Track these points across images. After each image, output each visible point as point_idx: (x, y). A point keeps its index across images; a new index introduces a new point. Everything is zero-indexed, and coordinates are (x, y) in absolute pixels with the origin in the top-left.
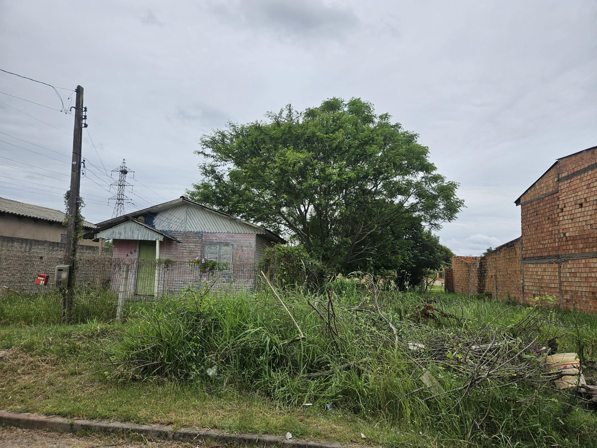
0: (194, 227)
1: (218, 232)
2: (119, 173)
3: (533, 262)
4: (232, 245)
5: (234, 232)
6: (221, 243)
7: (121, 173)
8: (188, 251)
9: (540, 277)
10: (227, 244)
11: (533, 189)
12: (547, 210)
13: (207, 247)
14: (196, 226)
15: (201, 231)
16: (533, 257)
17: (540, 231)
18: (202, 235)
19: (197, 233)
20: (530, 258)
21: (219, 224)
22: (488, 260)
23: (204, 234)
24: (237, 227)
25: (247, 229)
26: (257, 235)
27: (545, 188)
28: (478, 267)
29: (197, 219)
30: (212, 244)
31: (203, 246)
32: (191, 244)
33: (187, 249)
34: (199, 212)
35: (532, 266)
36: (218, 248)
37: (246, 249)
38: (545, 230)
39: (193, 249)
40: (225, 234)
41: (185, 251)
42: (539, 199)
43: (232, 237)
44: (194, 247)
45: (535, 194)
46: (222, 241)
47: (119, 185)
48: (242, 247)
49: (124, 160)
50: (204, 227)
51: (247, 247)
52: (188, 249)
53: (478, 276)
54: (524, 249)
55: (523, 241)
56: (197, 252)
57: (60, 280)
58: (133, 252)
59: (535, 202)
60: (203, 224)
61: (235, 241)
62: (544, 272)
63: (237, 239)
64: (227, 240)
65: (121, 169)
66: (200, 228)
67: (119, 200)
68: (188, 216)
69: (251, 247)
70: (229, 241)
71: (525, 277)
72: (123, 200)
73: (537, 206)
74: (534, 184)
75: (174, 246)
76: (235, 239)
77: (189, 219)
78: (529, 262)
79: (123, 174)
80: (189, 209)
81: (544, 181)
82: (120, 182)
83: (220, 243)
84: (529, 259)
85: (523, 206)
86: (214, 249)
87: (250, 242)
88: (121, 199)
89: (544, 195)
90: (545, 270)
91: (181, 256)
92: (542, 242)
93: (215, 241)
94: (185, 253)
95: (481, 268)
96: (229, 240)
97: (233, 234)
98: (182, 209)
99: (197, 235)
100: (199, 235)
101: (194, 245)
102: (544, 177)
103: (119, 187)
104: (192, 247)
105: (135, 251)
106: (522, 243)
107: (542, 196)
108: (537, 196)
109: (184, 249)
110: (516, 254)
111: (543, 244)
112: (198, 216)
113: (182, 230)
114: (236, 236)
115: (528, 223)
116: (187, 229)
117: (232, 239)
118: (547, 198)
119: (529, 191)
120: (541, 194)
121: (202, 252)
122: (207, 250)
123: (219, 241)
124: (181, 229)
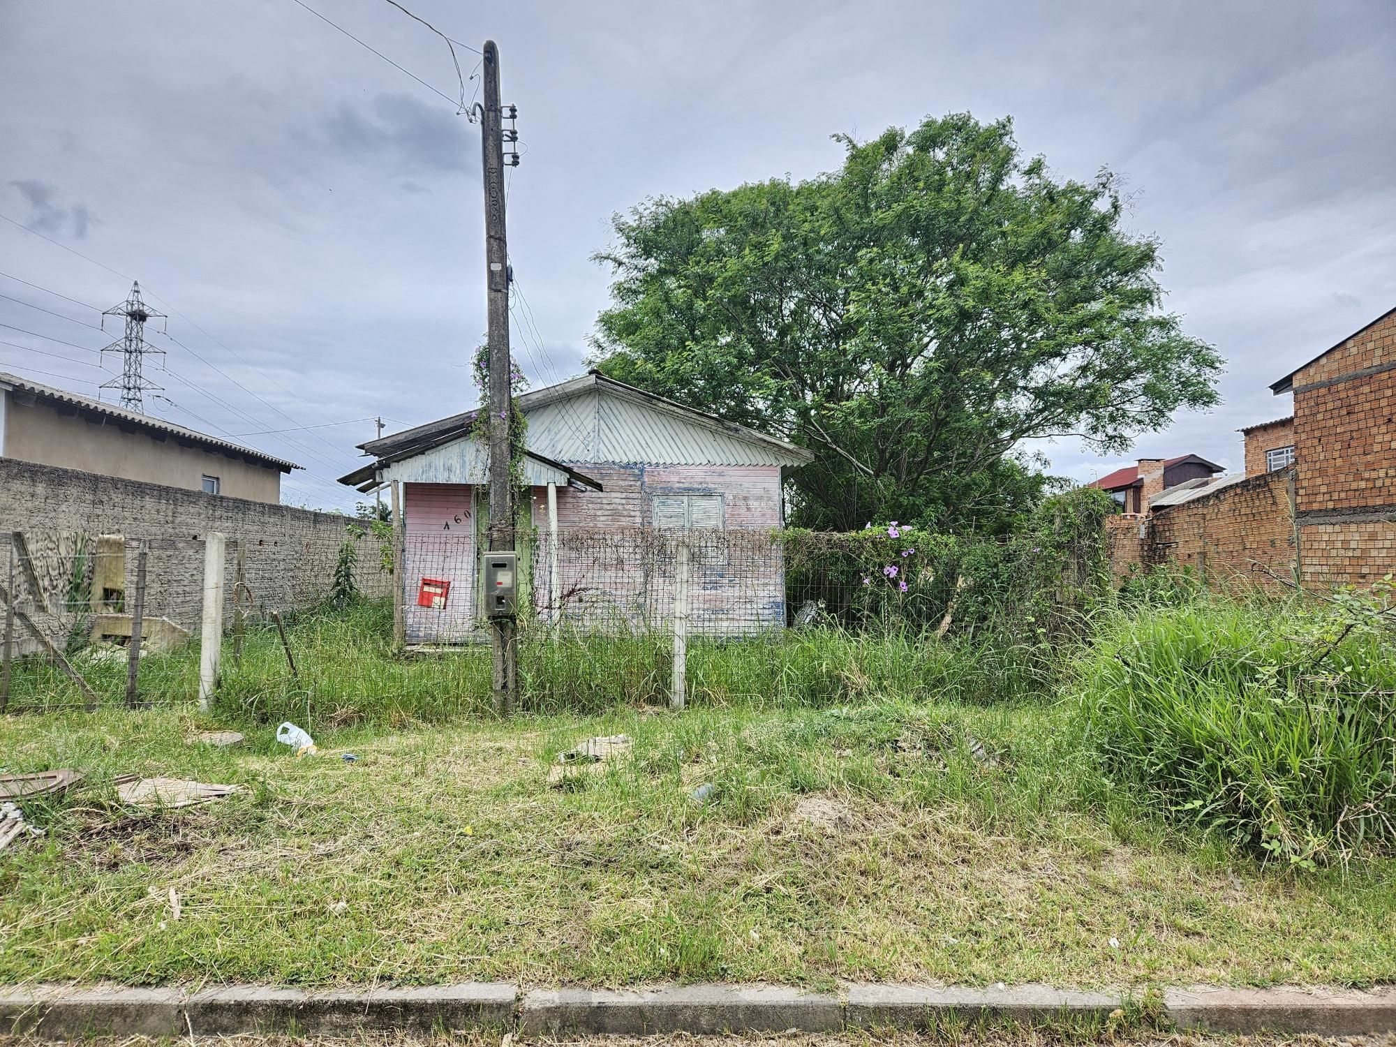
0: (621, 452)
1: (683, 462)
2: (123, 320)
3: (1333, 520)
4: (722, 495)
5: (726, 463)
6: (693, 490)
7: (129, 319)
8: (609, 512)
9: (1358, 553)
10: (708, 494)
11: (1337, 355)
12: (1384, 403)
13: (656, 502)
14: (625, 447)
15: (639, 460)
16: (1334, 509)
17: (1360, 450)
18: (642, 470)
19: (627, 466)
20: (1325, 513)
21: (685, 442)
22: (1177, 520)
23: (647, 468)
24: (731, 447)
25: (757, 454)
26: (784, 468)
27: (1379, 352)
28: (1142, 536)
29: (626, 428)
30: (668, 492)
31: (647, 499)
32: (613, 495)
33: (605, 506)
34: (631, 413)
35: (1330, 529)
36: (686, 502)
37: (756, 504)
38: (1376, 448)
39: (620, 507)
40: (700, 467)
41: (599, 513)
42: (1356, 377)
43: (721, 475)
44: (624, 501)
45: (1346, 367)
46: (696, 486)
47: (126, 351)
48: (745, 498)
49: (136, 284)
50: (648, 450)
51: (760, 498)
52: (608, 507)
53: (1142, 557)
54: (1302, 492)
55: (1300, 474)
56: (632, 513)
57: (497, 593)
58: (462, 517)
59: (1341, 386)
60: (643, 443)
61: (728, 485)
62: (1368, 542)
63: (732, 479)
64: (707, 483)
65: (129, 307)
66: (635, 453)
67: (129, 389)
68: (602, 422)
69: (770, 499)
70: (713, 486)
71: (1303, 553)
72: (139, 389)
73: (1351, 393)
74: (1344, 343)
75: (570, 500)
76: (727, 479)
77: (607, 431)
78: (1321, 520)
79: (134, 322)
80: (603, 403)
81: (1376, 336)
82: (128, 343)
83: (689, 491)
84: (1321, 514)
85: (1300, 397)
86: (675, 506)
87: (766, 485)
88: (135, 388)
89: (1374, 369)
90: (1373, 537)
91: (591, 525)
92: (1366, 475)
93: (677, 485)
94: (602, 518)
95: (1154, 538)
96: (712, 482)
97: (722, 467)
98: (586, 403)
99: (628, 471)
100: (635, 470)
101: (624, 495)
102: (1375, 327)
103: (127, 355)
104: (617, 501)
105: (468, 515)
106: (1296, 479)
107: (1369, 370)
108: (1351, 372)
109: (599, 506)
110: (1274, 503)
111: (1367, 480)
112: (629, 421)
113: (588, 460)
114: (730, 473)
115: (1317, 434)
116: (601, 456)
117: (721, 480)
118: (1385, 376)
119: (1324, 361)
120: (1366, 364)
121: (646, 513)
122: (657, 510)
123: (686, 485)
124: (587, 456)
